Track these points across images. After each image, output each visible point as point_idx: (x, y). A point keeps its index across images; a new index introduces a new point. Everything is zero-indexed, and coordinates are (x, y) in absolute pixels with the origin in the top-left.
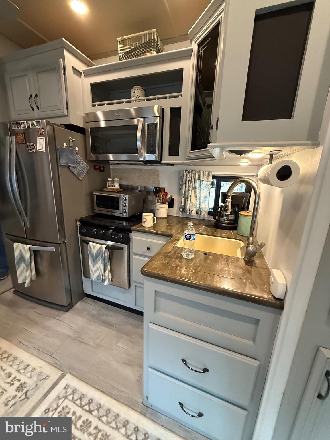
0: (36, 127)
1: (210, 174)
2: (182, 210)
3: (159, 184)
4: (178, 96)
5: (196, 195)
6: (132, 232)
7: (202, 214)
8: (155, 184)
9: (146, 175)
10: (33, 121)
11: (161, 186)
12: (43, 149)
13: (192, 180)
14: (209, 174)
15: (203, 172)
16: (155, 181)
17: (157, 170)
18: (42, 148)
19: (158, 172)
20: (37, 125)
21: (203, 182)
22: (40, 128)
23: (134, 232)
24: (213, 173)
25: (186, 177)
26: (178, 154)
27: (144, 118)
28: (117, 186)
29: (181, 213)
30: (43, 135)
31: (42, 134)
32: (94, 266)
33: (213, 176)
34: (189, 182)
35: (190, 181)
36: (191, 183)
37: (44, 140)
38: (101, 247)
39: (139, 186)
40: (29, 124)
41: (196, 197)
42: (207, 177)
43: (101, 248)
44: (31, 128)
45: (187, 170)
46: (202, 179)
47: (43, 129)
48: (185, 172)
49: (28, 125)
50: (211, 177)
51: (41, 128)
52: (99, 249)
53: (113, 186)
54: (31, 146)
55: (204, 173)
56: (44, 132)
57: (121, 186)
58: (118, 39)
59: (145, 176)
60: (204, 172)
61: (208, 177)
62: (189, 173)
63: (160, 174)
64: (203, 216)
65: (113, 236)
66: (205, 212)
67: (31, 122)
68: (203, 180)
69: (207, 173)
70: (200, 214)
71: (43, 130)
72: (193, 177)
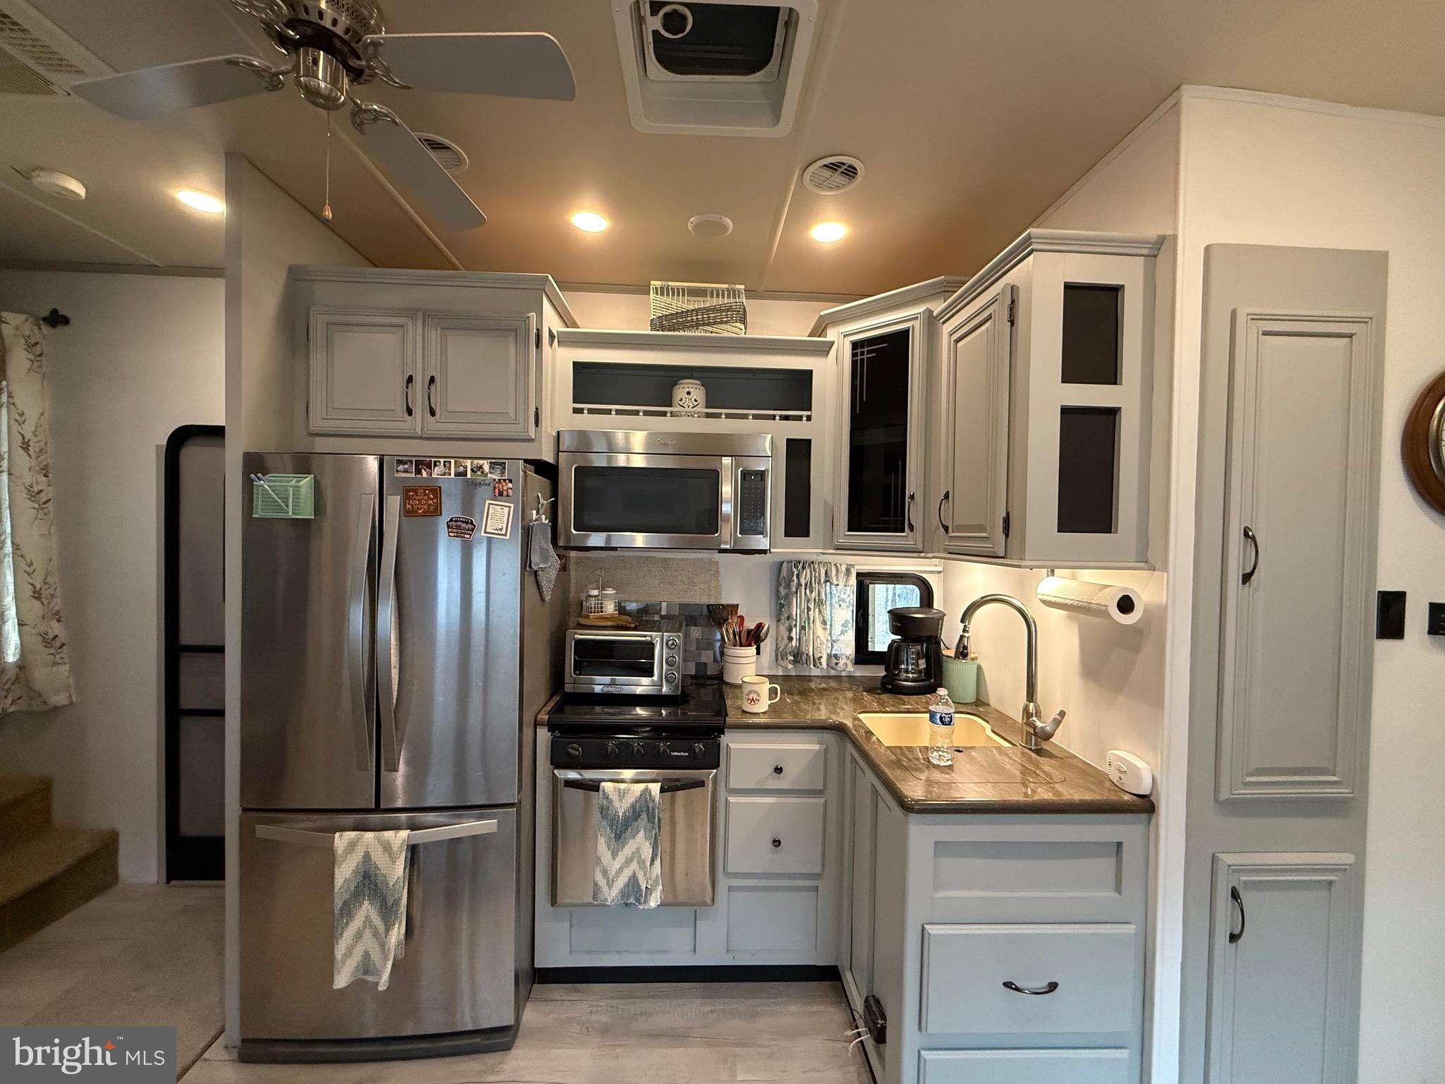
0: (489, 475)
1: (852, 570)
2: (792, 658)
3: (720, 593)
4: (799, 418)
5: (824, 620)
6: (723, 734)
7: (841, 664)
8: (708, 595)
9: (681, 574)
10: (481, 462)
11: (726, 600)
12: (503, 532)
13: (814, 585)
14: (848, 571)
15: (835, 565)
16: (709, 589)
17: (713, 560)
18: (501, 530)
19: (717, 565)
20: (492, 471)
21: (838, 587)
22: (500, 480)
23: (728, 733)
24: (856, 567)
25: (798, 576)
26: (806, 534)
27: (735, 456)
28: (610, 608)
29: (790, 666)
30: (508, 496)
31: (505, 493)
32: (614, 855)
33: (857, 573)
34: (805, 589)
35: (809, 586)
36: (811, 592)
37: (509, 511)
38: (647, 789)
39: (664, 605)
40: (466, 467)
41: (824, 622)
42: (845, 577)
43: (646, 791)
44: (469, 476)
45: (799, 562)
46: (836, 582)
47: (510, 481)
48: (795, 567)
49: (461, 469)
50: (854, 575)
51: (505, 480)
52: (641, 795)
53: (600, 610)
54: (464, 525)
55: (837, 567)
56: (511, 489)
57: (621, 610)
58: (652, 282)
59: (679, 577)
60: (838, 565)
61: (848, 576)
62: (804, 568)
63: (722, 570)
64: (843, 668)
65: (674, 752)
66: (848, 658)
67: (472, 463)
68: (838, 585)
69: (844, 568)
70: (837, 664)
71: (510, 485)
72: (815, 577)
